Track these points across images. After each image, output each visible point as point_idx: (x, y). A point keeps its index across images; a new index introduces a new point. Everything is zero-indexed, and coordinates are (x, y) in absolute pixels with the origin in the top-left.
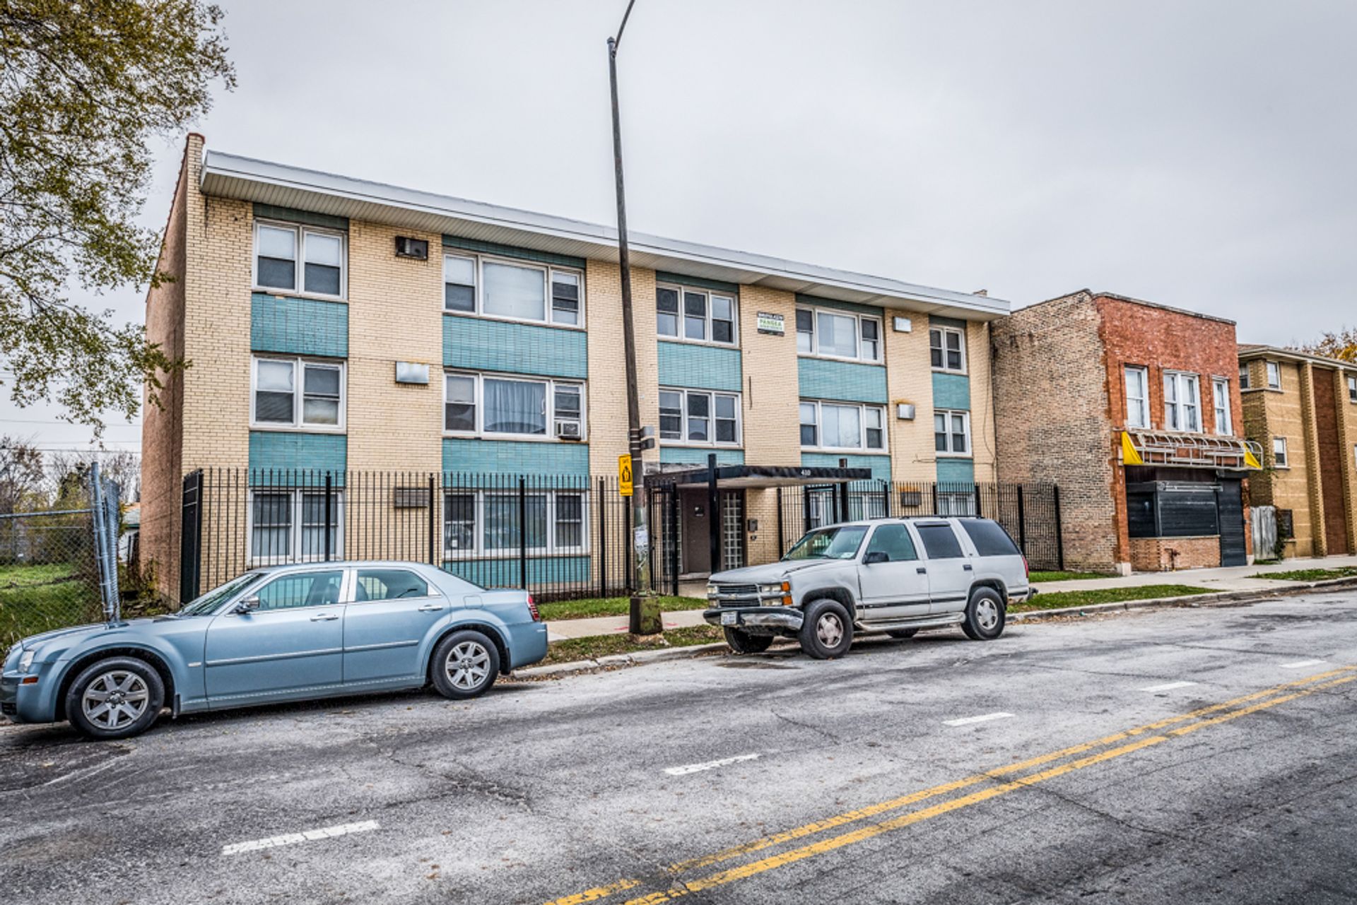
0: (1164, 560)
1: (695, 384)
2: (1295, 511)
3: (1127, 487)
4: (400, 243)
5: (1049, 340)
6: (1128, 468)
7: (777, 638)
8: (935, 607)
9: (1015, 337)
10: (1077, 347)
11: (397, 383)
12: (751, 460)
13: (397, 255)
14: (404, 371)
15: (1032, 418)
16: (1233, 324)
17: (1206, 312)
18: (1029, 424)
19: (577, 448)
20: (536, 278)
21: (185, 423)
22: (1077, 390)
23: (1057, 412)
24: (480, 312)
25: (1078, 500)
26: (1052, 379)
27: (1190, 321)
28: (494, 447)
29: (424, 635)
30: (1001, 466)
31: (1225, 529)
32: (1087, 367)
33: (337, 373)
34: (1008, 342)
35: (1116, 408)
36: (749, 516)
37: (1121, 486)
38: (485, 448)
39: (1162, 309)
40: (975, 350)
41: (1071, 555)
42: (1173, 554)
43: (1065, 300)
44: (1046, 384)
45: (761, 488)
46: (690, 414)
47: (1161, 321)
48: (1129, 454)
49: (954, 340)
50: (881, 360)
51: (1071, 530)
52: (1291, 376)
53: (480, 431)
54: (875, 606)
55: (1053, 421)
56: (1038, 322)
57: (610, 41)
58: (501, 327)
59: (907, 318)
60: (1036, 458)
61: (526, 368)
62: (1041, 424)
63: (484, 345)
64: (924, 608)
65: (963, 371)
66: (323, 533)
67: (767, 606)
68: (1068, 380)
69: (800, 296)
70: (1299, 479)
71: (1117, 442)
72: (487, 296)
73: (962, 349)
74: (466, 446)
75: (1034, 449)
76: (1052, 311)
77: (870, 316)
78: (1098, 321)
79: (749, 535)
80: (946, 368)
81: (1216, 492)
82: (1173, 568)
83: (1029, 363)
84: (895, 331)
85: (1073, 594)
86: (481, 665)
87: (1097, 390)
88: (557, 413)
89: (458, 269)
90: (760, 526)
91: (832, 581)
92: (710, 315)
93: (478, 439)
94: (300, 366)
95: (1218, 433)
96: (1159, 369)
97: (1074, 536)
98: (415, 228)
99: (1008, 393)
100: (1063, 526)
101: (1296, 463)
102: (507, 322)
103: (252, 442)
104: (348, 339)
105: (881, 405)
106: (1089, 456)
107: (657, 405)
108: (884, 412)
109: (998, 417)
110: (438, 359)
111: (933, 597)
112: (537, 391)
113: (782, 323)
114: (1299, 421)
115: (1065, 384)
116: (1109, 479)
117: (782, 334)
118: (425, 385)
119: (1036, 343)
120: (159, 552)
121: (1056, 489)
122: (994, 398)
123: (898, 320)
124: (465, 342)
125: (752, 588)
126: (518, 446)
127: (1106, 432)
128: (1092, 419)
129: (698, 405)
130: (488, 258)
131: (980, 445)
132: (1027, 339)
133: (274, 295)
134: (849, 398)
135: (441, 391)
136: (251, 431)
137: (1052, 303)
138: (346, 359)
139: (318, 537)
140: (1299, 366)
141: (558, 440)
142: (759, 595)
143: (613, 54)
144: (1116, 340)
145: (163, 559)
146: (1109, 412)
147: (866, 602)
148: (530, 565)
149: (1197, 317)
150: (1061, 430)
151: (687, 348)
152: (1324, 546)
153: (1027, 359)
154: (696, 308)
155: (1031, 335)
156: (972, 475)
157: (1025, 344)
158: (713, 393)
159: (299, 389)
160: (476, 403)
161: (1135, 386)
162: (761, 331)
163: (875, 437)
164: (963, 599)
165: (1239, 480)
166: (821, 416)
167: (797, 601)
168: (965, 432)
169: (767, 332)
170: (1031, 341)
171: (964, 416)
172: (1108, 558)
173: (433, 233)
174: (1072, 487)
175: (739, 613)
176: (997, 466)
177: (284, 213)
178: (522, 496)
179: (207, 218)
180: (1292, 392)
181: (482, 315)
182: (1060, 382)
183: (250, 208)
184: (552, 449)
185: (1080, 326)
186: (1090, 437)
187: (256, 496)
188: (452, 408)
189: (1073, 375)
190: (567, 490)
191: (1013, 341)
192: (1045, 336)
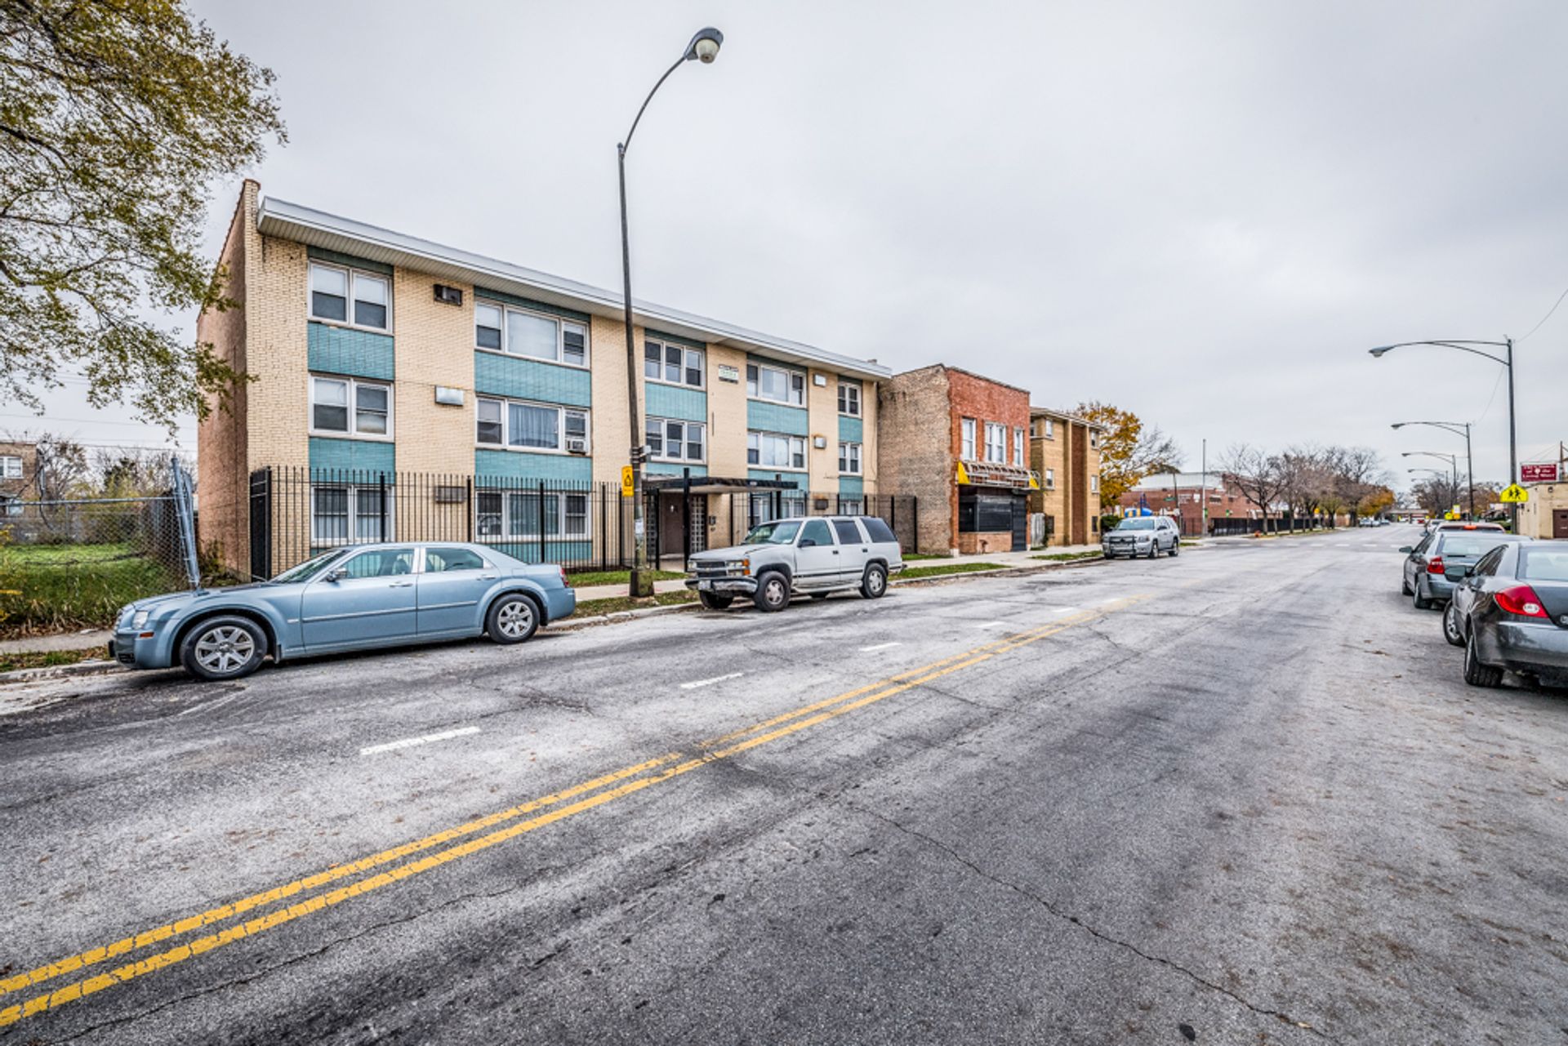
0: (979, 547)
1: (672, 415)
2: (1056, 516)
3: (960, 499)
4: (438, 290)
5: (916, 397)
6: (961, 486)
7: (736, 598)
8: (843, 577)
10: (933, 403)
11: (437, 403)
12: (713, 473)
13: (436, 300)
14: (442, 394)
15: (900, 452)
16: (1028, 393)
17: (1013, 385)
18: (900, 454)
19: (583, 460)
20: (552, 326)
21: (250, 428)
22: (932, 431)
23: (919, 447)
24: (505, 350)
25: (929, 507)
26: (916, 424)
27: (1004, 390)
28: (517, 457)
29: (479, 599)
30: (881, 482)
31: (1015, 527)
32: (939, 417)
33: (385, 392)
34: (889, 397)
35: (956, 446)
36: (710, 514)
37: (956, 499)
38: (509, 457)
39: (987, 380)
40: (867, 400)
41: (923, 543)
42: (984, 543)
43: (927, 370)
44: (912, 428)
45: (719, 494)
46: (669, 437)
47: (986, 389)
48: (962, 477)
49: (853, 393)
50: (804, 405)
51: (923, 527)
52: (1059, 429)
53: (506, 444)
54: (805, 576)
55: (916, 453)
56: (909, 384)
57: (620, 146)
58: (524, 364)
59: (823, 376)
60: (903, 477)
61: (543, 397)
62: (908, 455)
63: (509, 376)
64: (837, 577)
65: (859, 416)
66: (378, 521)
67: (732, 576)
68: (927, 426)
69: (750, 355)
70: (1060, 497)
71: (955, 469)
72: (511, 338)
73: (859, 400)
74: (495, 455)
75: (902, 472)
76: (919, 377)
77: (798, 373)
78: (948, 386)
79: (710, 527)
80: (848, 413)
81: (1012, 504)
82: (984, 552)
83: (903, 413)
84: (815, 385)
85: (925, 569)
86: (525, 619)
87: (945, 433)
88: (567, 433)
89: (487, 314)
90: (717, 521)
91: (777, 558)
92: (684, 364)
93: (505, 450)
94: (352, 386)
95: (1015, 465)
96: (983, 421)
97: (925, 531)
98: (451, 278)
99: (887, 433)
100: (919, 524)
101: (1058, 486)
102: (527, 360)
103: (311, 446)
104: (394, 366)
105: (803, 437)
106: (937, 478)
107: (648, 430)
108: (805, 441)
109: (880, 449)
110: (471, 385)
111: (842, 570)
112: (551, 415)
113: (737, 374)
114: (1062, 459)
115: (924, 428)
116: (948, 494)
117: (736, 382)
118: (460, 406)
119: (907, 399)
120: (223, 536)
121: (915, 500)
122: (879, 436)
123: (817, 377)
124: (494, 374)
125: (722, 564)
126: (537, 458)
127: (948, 462)
128: (941, 452)
129: (675, 431)
130: (512, 308)
131: (868, 468)
132: (901, 396)
133: (328, 325)
134: (782, 431)
135: (474, 411)
136: (311, 437)
137: (919, 372)
138: (393, 382)
139: (374, 524)
140: (1064, 423)
141: (567, 453)
142: (727, 569)
143: (622, 156)
144: (958, 400)
145: (229, 540)
146: (951, 449)
147: (799, 573)
148: (548, 547)
149: (1007, 387)
150: (921, 459)
151: (667, 389)
152: (1071, 539)
153: (901, 410)
154: (674, 358)
155: (904, 394)
156: (862, 488)
157: (900, 399)
158: (686, 423)
159: (351, 403)
160: (502, 422)
161: (968, 431)
162: (722, 379)
163: (799, 460)
164: (860, 571)
165: (1025, 496)
166: (763, 444)
167: (753, 573)
168: (858, 458)
169: (726, 380)
170: (904, 397)
171: (858, 447)
172: (945, 545)
173: (466, 284)
174: (925, 498)
175: (712, 581)
176: (878, 483)
177: (335, 258)
178: (542, 495)
179: (264, 254)
180: (1059, 440)
181: (507, 353)
182: (922, 426)
183: (304, 249)
184: (563, 460)
185: (936, 389)
186: (939, 465)
187: (317, 490)
188: (483, 426)
189: (930, 422)
190: (574, 491)
191: (893, 394)
192: (913, 395)
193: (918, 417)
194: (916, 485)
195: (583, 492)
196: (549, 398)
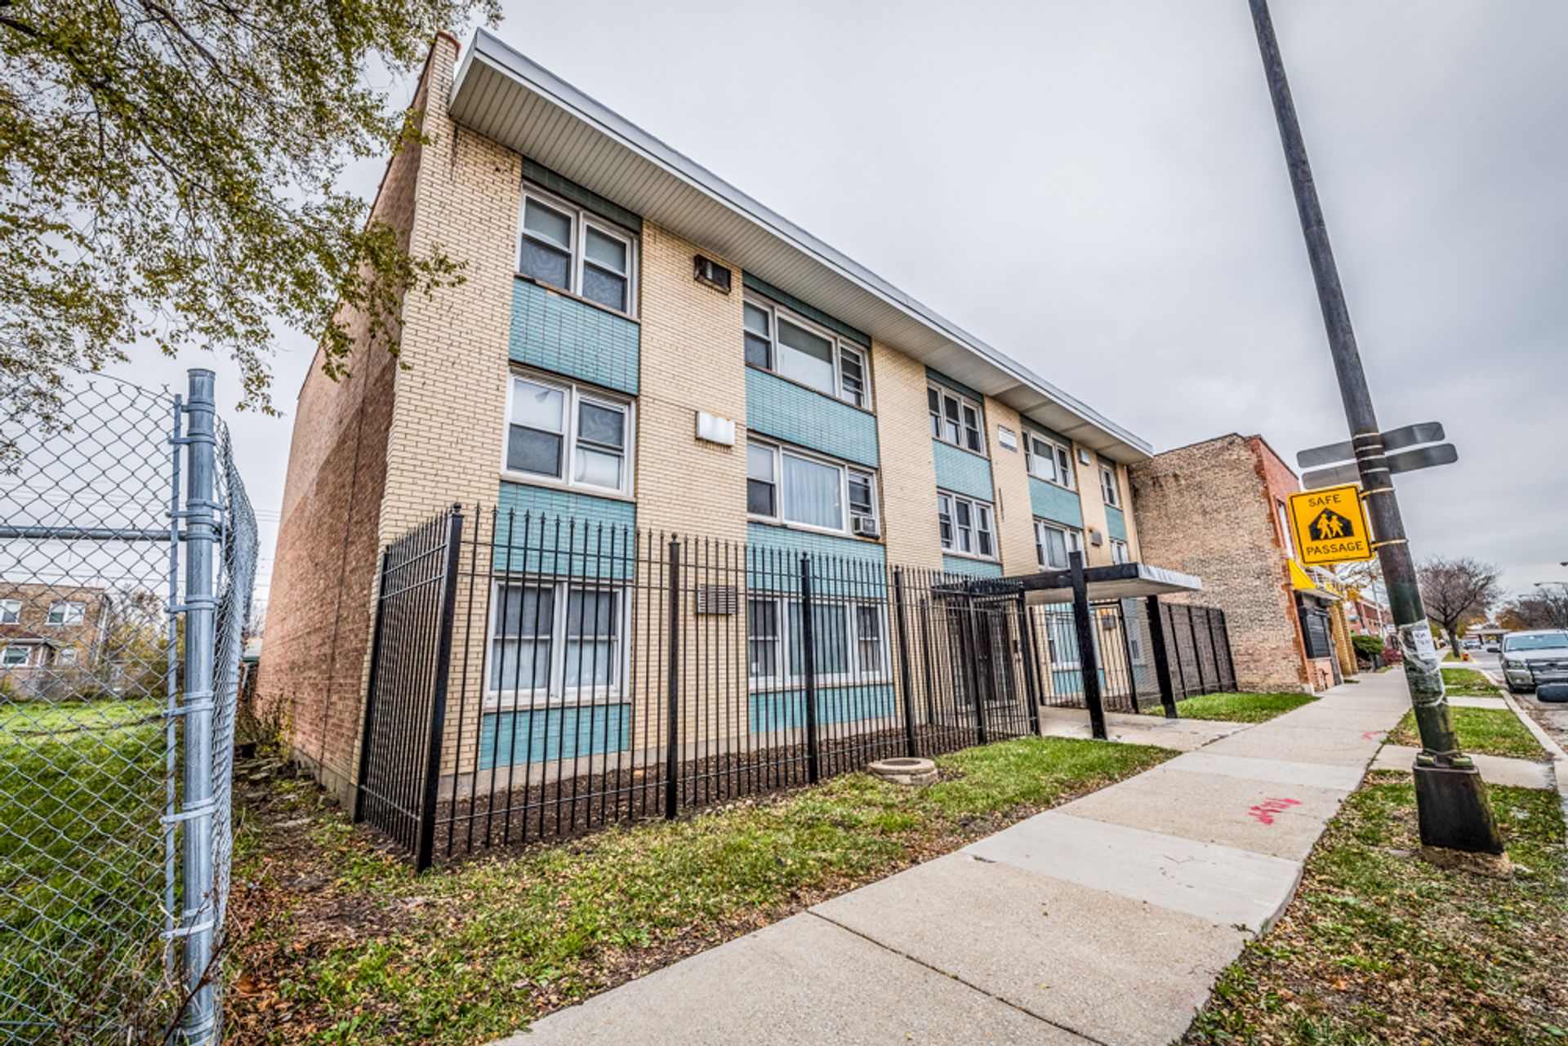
0: (1320, 679)
1: (960, 489)
4: (700, 262)
5: (1198, 479)
6: (1295, 593)
9: (1157, 477)
10: (1231, 484)
11: (697, 439)
13: (696, 279)
14: (704, 426)
15: (1184, 549)
18: (1181, 554)
19: (875, 547)
20: (826, 348)
22: (1236, 522)
23: (1214, 543)
24: (778, 369)
25: (1249, 624)
26: (1205, 513)
28: (799, 539)
31: (1331, 652)
32: (1245, 501)
33: (624, 416)
35: (1281, 537)
37: (1296, 611)
40: (1122, 489)
41: (1246, 677)
42: (1324, 674)
43: (1213, 443)
46: (958, 522)
48: (1297, 582)
50: (1073, 488)
51: (1243, 652)
53: (782, 517)
55: (1211, 550)
56: (1183, 464)
59: (1086, 452)
61: (825, 447)
62: (1196, 554)
63: (786, 411)
65: (1118, 507)
66: (601, 652)
68: (1224, 514)
69: (1023, 416)
71: (1287, 568)
72: (782, 356)
73: (1114, 487)
74: (770, 534)
76: (1198, 453)
77: (1064, 446)
78: (1255, 460)
81: (1321, 619)
82: (1326, 687)
83: (1178, 500)
84: (1081, 462)
87: (1260, 521)
88: (852, 506)
92: (963, 421)
93: (784, 527)
94: (574, 398)
98: (716, 251)
99: (1154, 528)
103: (501, 499)
104: (639, 371)
105: (1078, 530)
107: (938, 510)
110: (742, 419)
112: (829, 476)
113: (1014, 439)
115: (1221, 517)
116: (1283, 604)
117: (1013, 449)
118: (729, 447)
119: (1183, 482)
121: (1222, 614)
122: (1139, 532)
123: (1081, 453)
124: (767, 404)
127: (1275, 559)
129: (964, 512)
130: (783, 313)
132: (1170, 479)
133: (544, 288)
134: (1061, 520)
135: (743, 461)
136: (502, 482)
137: (1198, 447)
138: (636, 397)
139: (594, 657)
141: (855, 536)
144: (1269, 478)
146: (1277, 541)
151: (953, 451)
153: (1173, 496)
154: (952, 411)
155: (1175, 476)
157: (1170, 483)
158: (973, 501)
159: (571, 428)
160: (776, 481)
161: (1283, 519)
162: (1003, 445)
165: (1326, 609)
166: (1043, 536)
169: (1006, 446)
170: (1177, 480)
172: (1296, 679)
173: (734, 265)
174: (1239, 611)
177: (562, 185)
179: (455, 154)
181: (781, 374)
182: (1215, 515)
183: (519, 162)
184: (854, 546)
185: (1235, 465)
186: (1256, 565)
187: (505, 591)
188: (751, 485)
191: (1156, 481)
192: (1192, 475)
193: (1206, 504)
194: (1218, 594)
195: (875, 601)
196: (833, 450)
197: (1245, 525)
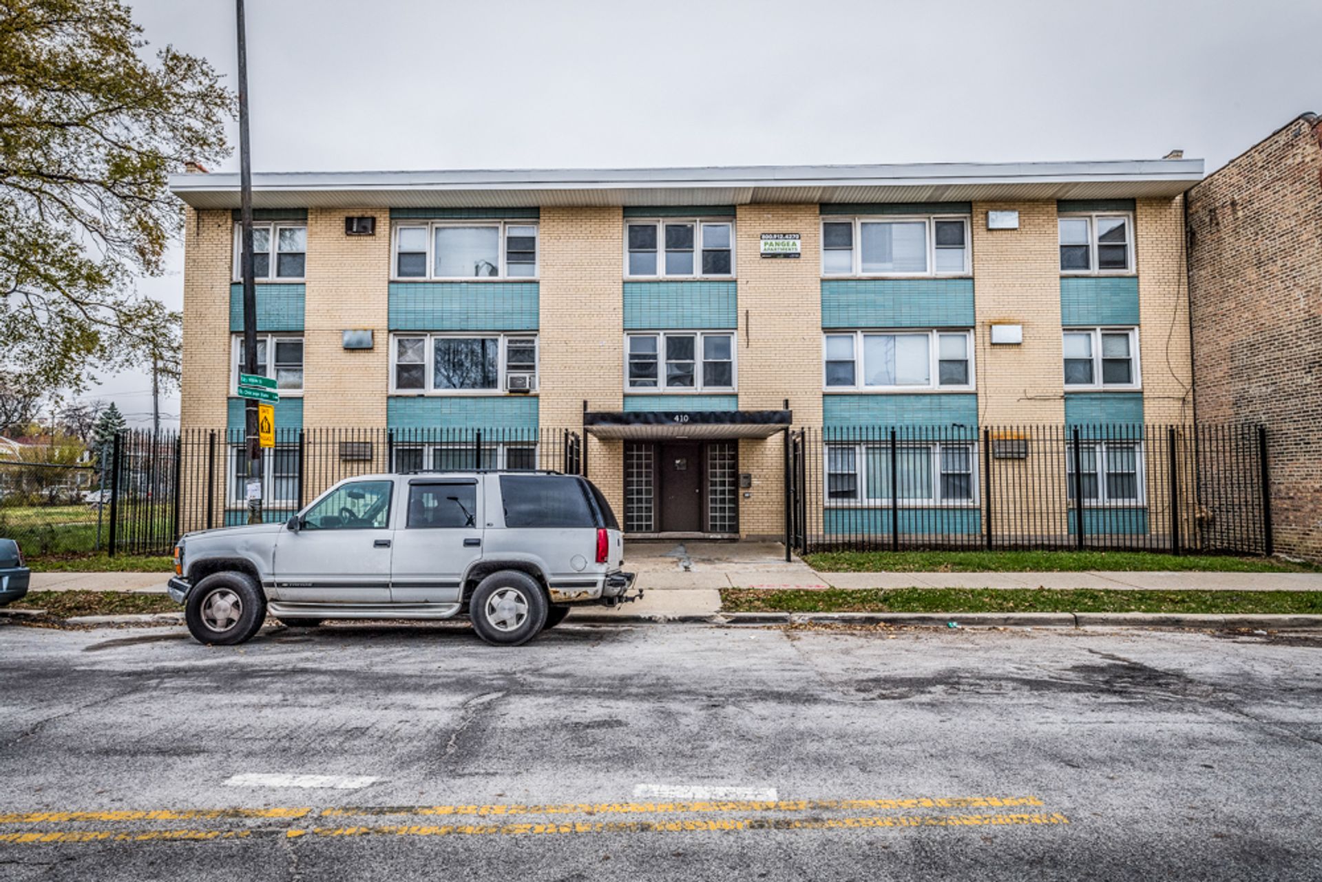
1: (673, 324)
4: (349, 223)
5: (1256, 205)
8: (398, 593)
9: (1216, 209)
10: (1291, 208)
11: (347, 349)
12: (745, 405)
13: (347, 235)
14: (351, 338)
15: (1231, 330)
18: (1231, 336)
19: (526, 401)
20: (492, 234)
23: (1266, 313)
24: (430, 275)
25: (1293, 448)
26: (1259, 264)
30: (1199, 399)
32: (1304, 237)
33: (300, 344)
34: (1207, 220)
36: (742, 470)
40: (1153, 237)
41: (1285, 534)
43: (1276, 138)
44: (1251, 274)
46: (669, 358)
50: (964, 271)
51: (1283, 495)
53: (430, 390)
54: (291, 585)
55: (1261, 329)
56: (1243, 182)
58: (447, 288)
59: (1014, 210)
60: (1240, 386)
62: (1247, 335)
64: (383, 594)
65: (1131, 270)
68: (1280, 263)
69: (826, 207)
72: (438, 260)
73: (1129, 240)
75: (1235, 374)
76: (1260, 159)
77: (949, 216)
79: (741, 492)
80: (1095, 271)
83: (1233, 245)
84: (992, 230)
88: (509, 367)
89: (409, 238)
92: (699, 244)
93: (426, 396)
94: (270, 341)
97: (1286, 504)
98: (364, 206)
99: (1207, 294)
100: (1274, 489)
102: (452, 282)
103: (229, 407)
104: (303, 315)
105: (966, 329)
107: (627, 351)
108: (970, 336)
109: (1195, 331)
110: (382, 324)
111: (394, 579)
112: (489, 346)
113: (798, 242)
115: (1275, 269)
117: (797, 256)
118: (370, 349)
119: (1240, 214)
121: (1263, 433)
122: (1190, 302)
123: (992, 215)
129: (680, 347)
131: (1159, 373)
132: (1228, 211)
135: (390, 354)
136: (231, 398)
137: (1260, 148)
138: (305, 332)
150: (1271, 342)
151: (669, 287)
153: (1228, 240)
154: (680, 240)
155: (1233, 204)
156: (1140, 415)
157: (1226, 219)
158: (699, 333)
159: (271, 361)
160: (425, 362)
162: (765, 256)
163: (954, 370)
164: (457, 585)
166: (858, 348)
168: (1132, 356)
169: (774, 256)
170: (1234, 212)
171: (1131, 333)
173: (381, 209)
174: (1284, 427)
179: (198, 228)
181: (434, 278)
182: (1270, 267)
183: (229, 214)
185: (1298, 174)
187: (239, 451)
188: (401, 369)
189: (1286, 253)
190: (516, 443)
192: (1251, 202)
193: (1262, 248)
194: (1265, 399)
195: (529, 443)
196: (481, 326)
197: (1300, 281)
